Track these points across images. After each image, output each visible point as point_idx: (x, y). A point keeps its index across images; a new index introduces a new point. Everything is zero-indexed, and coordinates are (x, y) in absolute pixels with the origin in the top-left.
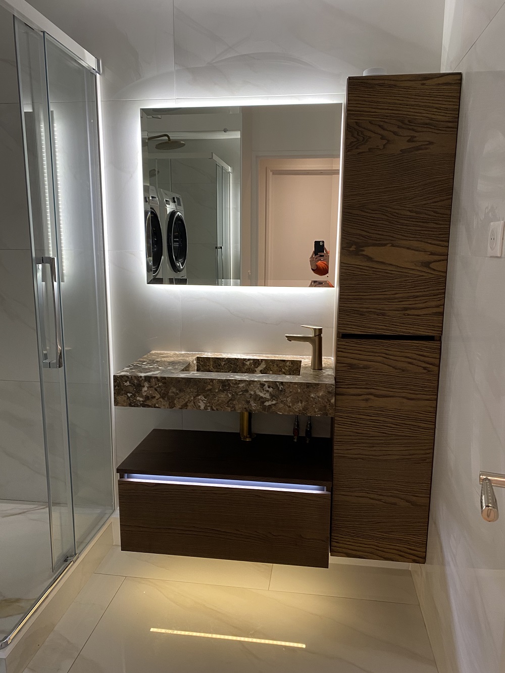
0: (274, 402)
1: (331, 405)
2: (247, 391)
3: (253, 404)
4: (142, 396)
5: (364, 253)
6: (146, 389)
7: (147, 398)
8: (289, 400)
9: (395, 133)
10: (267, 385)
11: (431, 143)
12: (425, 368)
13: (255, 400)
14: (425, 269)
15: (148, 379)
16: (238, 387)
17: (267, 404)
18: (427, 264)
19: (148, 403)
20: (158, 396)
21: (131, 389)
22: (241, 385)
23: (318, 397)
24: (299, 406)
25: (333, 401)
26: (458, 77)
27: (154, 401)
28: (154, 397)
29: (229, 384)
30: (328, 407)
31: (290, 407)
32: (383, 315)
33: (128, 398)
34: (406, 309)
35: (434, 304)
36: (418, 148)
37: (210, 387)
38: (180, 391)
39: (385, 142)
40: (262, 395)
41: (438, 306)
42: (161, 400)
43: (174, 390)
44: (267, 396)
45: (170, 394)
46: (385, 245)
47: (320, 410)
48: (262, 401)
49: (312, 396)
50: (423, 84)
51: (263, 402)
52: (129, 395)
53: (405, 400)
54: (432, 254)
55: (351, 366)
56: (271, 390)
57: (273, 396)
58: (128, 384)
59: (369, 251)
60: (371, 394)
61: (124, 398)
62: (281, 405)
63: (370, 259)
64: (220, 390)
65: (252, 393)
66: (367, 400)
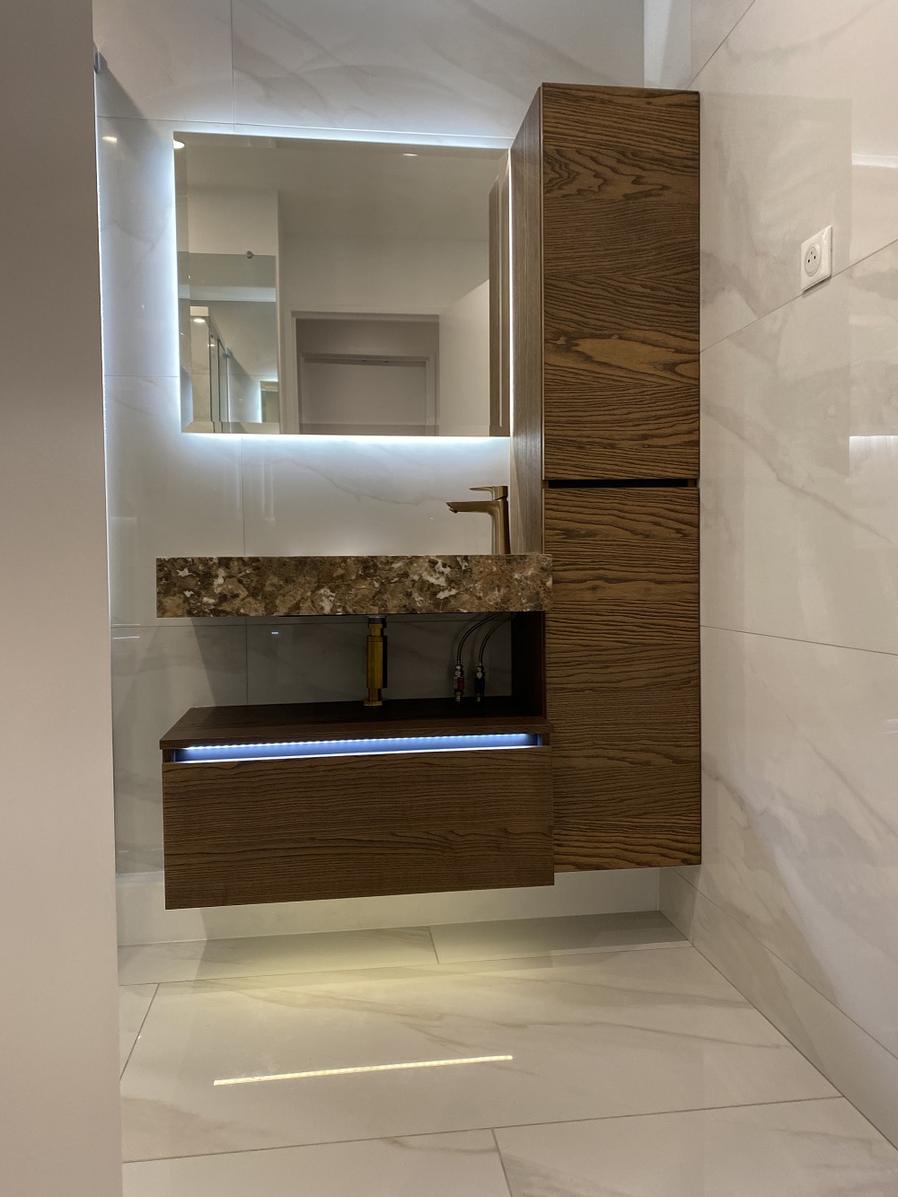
0: (454, 592)
1: (547, 591)
2: (406, 575)
3: (417, 598)
4: (213, 595)
5: (578, 349)
6: (220, 580)
7: (223, 598)
8: (478, 586)
9: (614, 170)
10: (440, 562)
11: (664, 187)
12: (678, 531)
13: (421, 590)
14: (668, 375)
15: (225, 562)
16: (391, 569)
17: (442, 595)
18: (671, 367)
19: (226, 607)
20: (243, 593)
21: (192, 582)
22: (396, 565)
23: (526, 578)
24: (496, 596)
25: (549, 583)
26: (695, 98)
27: (237, 602)
28: (237, 596)
29: (375, 565)
30: (542, 595)
31: (479, 598)
32: (613, 446)
33: (186, 600)
34: (645, 437)
35: (684, 428)
36: (647, 194)
37: (340, 572)
38: (287, 581)
39: (601, 181)
40: (432, 580)
41: (690, 432)
42: (250, 599)
43: (275, 580)
44: (442, 582)
45: (268, 589)
46: (609, 337)
47: (530, 600)
48: (432, 590)
49: (516, 576)
50: (649, 103)
51: (435, 594)
52: (188, 594)
53: (652, 585)
54: (678, 351)
55: (568, 533)
56: (447, 570)
57: (450, 581)
58: (185, 572)
59: (586, 346)
60: (599, 578)
61: (178, 600)
62: (466, 597)
63: (588, 358)
64: (359, 577)
65: (416, 578)
66: (594, 589)
